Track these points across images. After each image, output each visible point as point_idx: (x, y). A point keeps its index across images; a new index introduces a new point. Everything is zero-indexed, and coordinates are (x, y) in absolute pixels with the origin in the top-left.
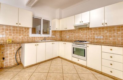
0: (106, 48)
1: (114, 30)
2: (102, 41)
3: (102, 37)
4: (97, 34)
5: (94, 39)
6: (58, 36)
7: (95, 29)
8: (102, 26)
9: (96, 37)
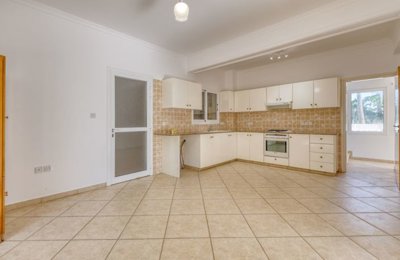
0: (315, 138)
1: (327, 113)
2: (311, 129)
3: (311, 124)
4: (303, 118)
5: (299, 126)
6: (231, 122)
7: (302, 111)
8: (310, 107)
9: (302, 124)
